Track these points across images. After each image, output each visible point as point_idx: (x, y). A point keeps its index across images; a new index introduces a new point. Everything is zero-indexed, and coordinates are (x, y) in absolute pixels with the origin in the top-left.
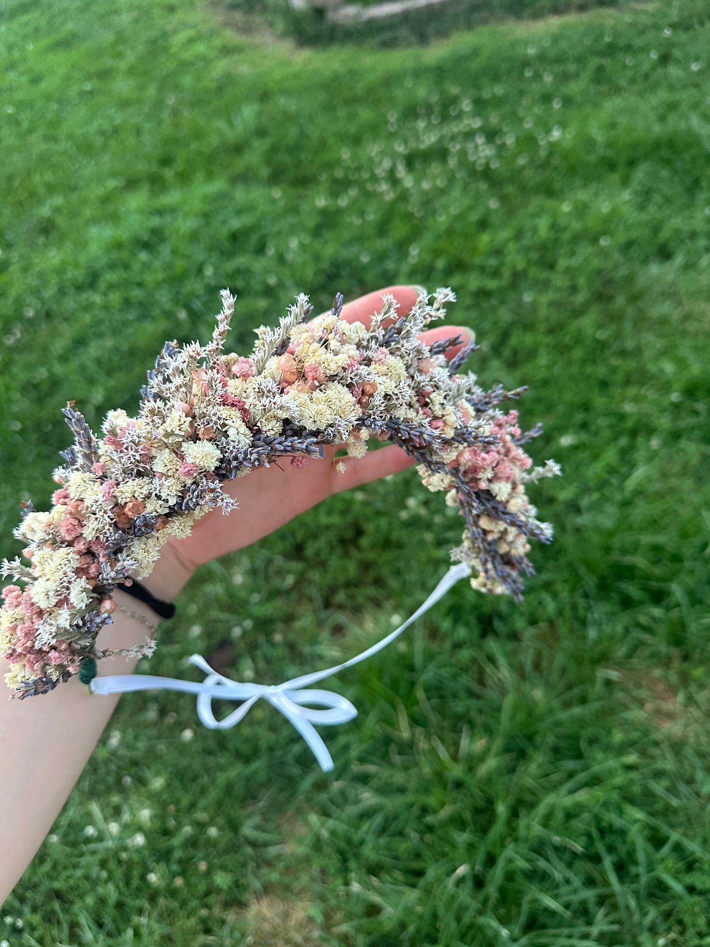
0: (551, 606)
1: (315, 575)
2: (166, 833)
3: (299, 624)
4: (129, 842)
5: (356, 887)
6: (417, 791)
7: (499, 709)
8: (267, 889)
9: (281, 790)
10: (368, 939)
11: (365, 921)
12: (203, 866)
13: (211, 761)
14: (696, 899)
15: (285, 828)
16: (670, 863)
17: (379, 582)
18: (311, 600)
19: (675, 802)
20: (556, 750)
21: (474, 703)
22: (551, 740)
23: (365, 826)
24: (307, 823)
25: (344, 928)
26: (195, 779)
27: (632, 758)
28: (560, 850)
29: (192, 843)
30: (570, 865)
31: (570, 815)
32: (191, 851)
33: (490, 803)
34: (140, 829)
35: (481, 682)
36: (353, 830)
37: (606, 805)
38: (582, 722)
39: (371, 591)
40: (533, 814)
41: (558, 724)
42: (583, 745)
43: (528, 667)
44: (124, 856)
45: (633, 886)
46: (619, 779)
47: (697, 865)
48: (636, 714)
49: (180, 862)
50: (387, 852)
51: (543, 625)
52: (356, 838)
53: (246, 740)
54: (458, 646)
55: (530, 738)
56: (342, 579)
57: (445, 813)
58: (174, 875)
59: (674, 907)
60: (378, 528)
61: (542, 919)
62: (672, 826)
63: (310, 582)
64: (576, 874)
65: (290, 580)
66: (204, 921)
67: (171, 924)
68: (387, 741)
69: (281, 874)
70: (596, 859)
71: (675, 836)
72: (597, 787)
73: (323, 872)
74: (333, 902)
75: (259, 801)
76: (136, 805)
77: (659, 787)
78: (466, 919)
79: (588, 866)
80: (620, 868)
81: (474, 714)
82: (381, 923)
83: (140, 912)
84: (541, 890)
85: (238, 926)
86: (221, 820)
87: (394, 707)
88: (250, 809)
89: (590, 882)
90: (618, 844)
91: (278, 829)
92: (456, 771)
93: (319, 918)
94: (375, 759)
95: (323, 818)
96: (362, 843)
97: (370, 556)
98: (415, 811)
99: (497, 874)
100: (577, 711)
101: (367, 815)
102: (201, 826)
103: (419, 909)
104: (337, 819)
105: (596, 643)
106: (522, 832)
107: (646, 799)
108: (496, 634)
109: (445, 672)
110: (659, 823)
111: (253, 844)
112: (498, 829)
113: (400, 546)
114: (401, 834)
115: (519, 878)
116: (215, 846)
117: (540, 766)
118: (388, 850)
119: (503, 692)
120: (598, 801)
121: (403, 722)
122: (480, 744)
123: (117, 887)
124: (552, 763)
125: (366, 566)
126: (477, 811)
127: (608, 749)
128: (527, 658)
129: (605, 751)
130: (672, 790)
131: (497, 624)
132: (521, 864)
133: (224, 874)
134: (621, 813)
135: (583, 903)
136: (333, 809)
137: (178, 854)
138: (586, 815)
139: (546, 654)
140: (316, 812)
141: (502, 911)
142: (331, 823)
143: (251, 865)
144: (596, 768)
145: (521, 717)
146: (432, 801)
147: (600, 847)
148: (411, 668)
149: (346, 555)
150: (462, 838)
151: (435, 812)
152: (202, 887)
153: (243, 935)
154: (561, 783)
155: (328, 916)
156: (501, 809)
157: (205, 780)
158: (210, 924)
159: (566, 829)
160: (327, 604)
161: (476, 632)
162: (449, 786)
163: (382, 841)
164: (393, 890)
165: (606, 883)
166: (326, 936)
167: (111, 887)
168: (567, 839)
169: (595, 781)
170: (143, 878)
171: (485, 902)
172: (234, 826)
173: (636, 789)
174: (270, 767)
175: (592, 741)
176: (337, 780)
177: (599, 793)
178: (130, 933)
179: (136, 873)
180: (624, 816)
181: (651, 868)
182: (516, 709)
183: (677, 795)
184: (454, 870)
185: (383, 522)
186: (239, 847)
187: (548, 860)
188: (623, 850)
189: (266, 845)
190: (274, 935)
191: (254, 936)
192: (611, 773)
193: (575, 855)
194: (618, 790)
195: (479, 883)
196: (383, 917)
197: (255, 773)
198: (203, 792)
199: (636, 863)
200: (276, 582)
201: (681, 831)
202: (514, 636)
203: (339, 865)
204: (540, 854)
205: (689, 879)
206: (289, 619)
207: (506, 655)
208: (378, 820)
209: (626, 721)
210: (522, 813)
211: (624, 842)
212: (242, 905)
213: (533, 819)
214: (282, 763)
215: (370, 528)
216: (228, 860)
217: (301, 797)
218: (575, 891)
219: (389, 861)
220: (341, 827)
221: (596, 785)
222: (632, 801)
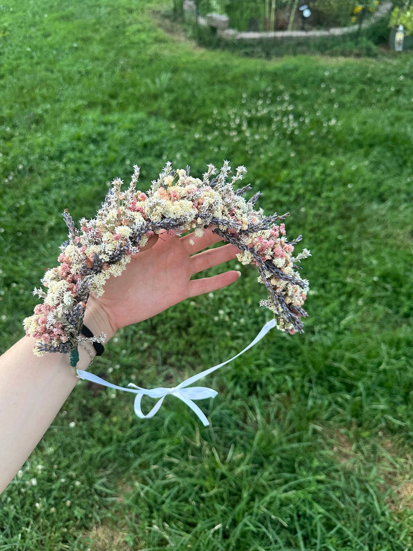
0: (290, 384)
1: (160, 345)
2: (50, 480)
3: (146, 372)
4: (27, 483)
5: (155, 527)
6: (198, 478)
7: (253, 438)
8: (104, 522)
9: (121, 465)
11: (157, 548)
12: (68, 503)
13: (83, 442)
15: (120, 488)
16: (334, 540)
17: (196, 354)
18: (155, 358)
19: (342, 506)
20: (280, 465)
21: (237, 431)
22: (278, 459)
23: (166, 493)
24: (133, 486)
26: (73, 450)
27: (322, 477)
28: (274, 523)
29: (64, 488)
30: (278, 533)
31: (282, 504)
32: (63, 494)
33: (240, 490)
34: (35, 476)
35: (245, 421)
36: (158, 495)
37: (304, 501)
38: (297, 452)
39: (191, 359)
40: (262, 500)
41: (284, 451)
42: (296, 465)
43: (272, 417)
44: (23, 490)
46: (313, 488)
47: (349, 543)
48: (327, 452)
49: (55, 498)
50: (175, 510)
51: (284, 394)
52: (159, 501)
53: (106, 434)
54: (233, 398)
55: (267, 457)
56: (175, 349)
57: (212, 493)
58: (51, 505)
60: (200, 324)
62: (338, 519)
63: (158, 348)
64: (281, 538)
65: (146, 345)
66: (63, 535)
67: (45, 535)
68: (187, 445)
69: (112, 515)
70: (294, 532)
71: (339, 525)
72: (300, 491)
73: (137, 516)
74: (141, 535)
75: (107, 470)
76: (36, 463)
77: (334, 496)
79: (289, 535)
80: (306, 538)
81: (238, 438)
83: (27, 525)
84: (260, 545)
85: (82, 541)
86: (83, 477)
87: (194, 428)
88: (101, 474)
89: (288, 544)
90: (308, 525)
91: (116, 487)
92: (223, 469)
93: (131, 543)
94: (178, 456)
95: (142, 485)
96: (163, 502)
97: (194, 339)
98: (196, 488)
99: (237, 531)
100: (295, 445)
101: (167, 487)
102: (71, 479)
103: (189, 546)
104: (151, 487)
105: (312, 408)
106: (255, 510)
107: (326, 502)
108: (257, 394)
109: (225, 412)
110: (331, 516)
111: (100, 494)
112: (242, 505)
113: (211, 336)
114: (186, 501)
115: (249, 536)
116: (77, 493)
117: (270, 474)
118: (177, 509)
119: (256, 429)
120: (299, 499)
121: (198, 436)
122: (239, 456)
123: (15, 508)
124: (276, 473)
125: (190, 344)
126: (231, 493)
127: (309, 469)
128: (272, 411)
129: (308, 472)
130: (341, 498)
131: (258, 389)
132: (252, 528)
133: (79, 510)
134: (311, 508)
136: (150, 481)
137: (55, 493)
138: (292, 506)
139: (283, 409)
140: (139, 482)
142: (147, 488)
143: (97, 507)
144: (301, 480)
145: (263, 444)
146: (207, 484)
147: (297, 525)
149: (180, 336)
150: (221, 508)
151: (207, 491)
152: (66, 515)
153: (86, 547)
154: (280, 485)
155: (136, 543)
156: (245, 495)
157: (78, 453)
158: (67, 537)
159: (280, 512)
160: (164, 363)
161: (246, 393)
162: (218, 478)
163: (175, 503)
165: (297, 546)
167: (12, 507)
168: (279, 518)
169: (299, 487)
170: (32, 505)
171: (228, 547)
172: (91, 482)
173: (322, 495)
174: (117, 451)
175: (301, 464)
176: (154, 464)
177: (300, 493)
178: (20, 535)
179: (28, 502)
180: (313, 510)
181: (323, 542)
182: (261, 439)
183: (344, 502)
184: (213, 526)
185: (204, 321)
186: (91, 495)
187: (267, 528)
188: (309, 528)
189: (107, 495)
190: (104, 549)
191: (92, 548)
192: (309, 483)
193: (282, 526)
194: (311, 494)
195: (226, 536)
196: (168, 547)
197: (108, 453)
198: (76, 458)
199: (316, 538)
200: (138, 345)
201: (343, 522)
202: (267, 397)
203: (148, 515)
204: (263, 524)
206: (142, 367)
207: (260, 408)
208: (175, 490)
209: (321, 455)
210: (257, 499)
211: (311, 525)
212: (87, 529)
213: (262, 505)
214: (124, 449)
215: (196, 323)
216: (84, 501)
217: (131, 471)
218: (279, 548)
219: (177, 516)
220: (152, 492)
221: (300, 489)
222: (318, 502)
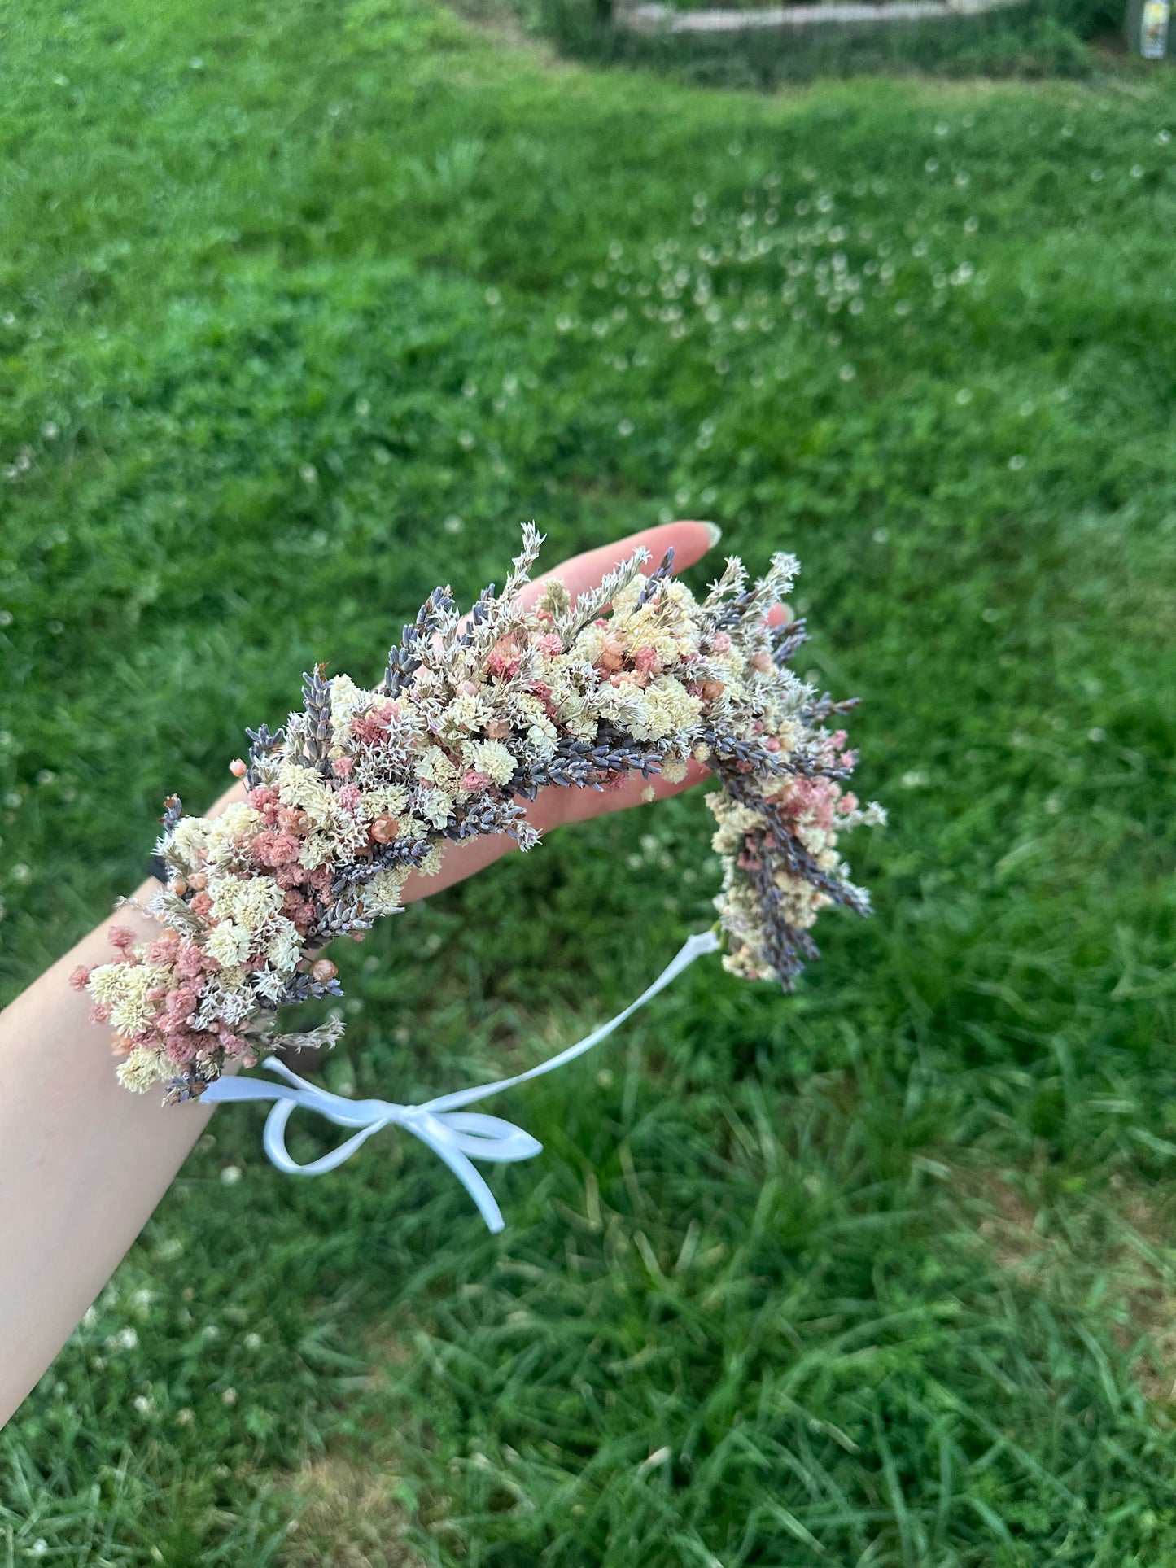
0: (853, 1045)
1: (475, 941)
2: (174, 1332)
3: (437, 1018)
4: (111, 1341)
5: (480, 1461)
6: (598, 1317)
7: (751, 1201)
8: (332, 1446)
9: (376, 1286)
10: (488, 1549)
11: (486, 1517)
12: (230, 1396)
13: (263, 1222)
14: (1024, 1545)
15: (374, 1350)
16: (989, 1483)
17: (579, 965)
18: (463, 979)
19: (1010, 1388)
20: (830, 1278)
21: (705, 1184)
22: (825, 1260)
23: (508, 1362)
24: (410, 1345)
25: (450, 1524)
26: (234, 1249)
27: (950, 1307)
28: (819, 1441)
29: (216, 1354)
30: (829, 1468)
31: (845, 1385)
32: (213, 1369)
33: (716, 1350)
34: (131, 1321)
35: (725, 1152)
36: (485, 1368)
37: (900, 1377)
38: (878, 1240)
39: (565, 979)
40: (783, 1378)
41: (840, 1237)
42: (876, 1276)
43: (805, 1139)
44: (99, 1362)
45: (927, 1514)
46: (927, 1340)
47: (1030, 1491)
48: (965, 1238)
49: (191, 1383)
50: (536, 1411)
51: (837, 1075)
52: (489, 1381)
53: (328, 1198)
54: (692, 1088)
55: (792, 1253)
56: (519, 952)
57: (639, 1360)
58: (180, 1404)
59: (986, 1554)
60: (589, 878)
61: (773, 1548)
62: (999, 1423)
63: (467, 950)
64: (837, 1482)
65: (434, 942)
66: (219, 1486)
67: (166, 1485)
68: (562, 1228)
69: (357, 1424)
70: (873, 1463)
71: (1002, 1441)
72: (890, 1348)
73: (427, 1428)
74: (438, 1480)
75: (335, 1301)
76: (131, 1282)
77: (986, 1359)
78: (653, 1535)
79: (861, 1473)
80: (908, 1481)
81: (707, 1204)
82: (511, 1525)
83: (116, 1458)
84: (779, 1503)
85: (275, 1500)
86: (268, 1323)
87: (580, 1175)
88: (319, 1312)
89: (859, 1498)
90: (911, 1443)
91: (361, 1349)
92: (667, 1292)
93: (412, 1504)
94: (538, 1257)
95: (438, 1341)
96: (499, 1389)
97: (572, 922)
98: (593, 1348)
99: (713, 1468)
100: (873, 1220)
101: (513, 1345)
102: (235, 1329)
103: (578, 1509)
104: (463, 1346)
105: (920, 1113)
106: (763, 1405)
107: (963, 1377)
108: (759, 1076)
109: (670, 1128)
110: (980, 1416)
111: (318, 1369)
112: (723, 1396)
113: (621, 912)
114: (565, 1383)
115: (748, 1478)
116: (253, 1365)
117: (803, 1302)
118: (539, 1405)
119: (761, 1178)
120: (888, 1371)
121: (592, 1201)
122: (714, 1253)
123: (79, 1412)
124: (821, 1298)
125: (563, 937)
126: (692, 1361)
127: (914, 1287)
128: (804, 1122)
129: (909, 1293)
130: (1007, 1366)
131: (762, 1060)
132: (755, 1455)
133: (262, 1412)
135: (844, 1530)
136: (457, 1329)
137: (190, 1370)
138: (866, 1391)
139: (835, 1118)
140: (428, 1331)
141: (712, 1529)
142: (450, 1350)
143: (310, 1403)
144: (892, 1317)
145: (781, 1218)
146: (623, 1336)
147: (881, 1444)
148: (616, 1115)
149: (531, 914)
150: (665, 1402)
151: (624, 1355)
152: (224, 1429)
153: (283, 1517)
154: (833, 1333)
155: (425, 1502)
156: (734, 1365)
157: (251, 1253)
158: (229, 1492)
159: (833, 1409)
160: (490, 990)
161: (727, 1072)
162: (653, 1314)
163: (533, 1390)
164: (537, 1472)
165: (884, 1503)
166: (420, 1534)
167: (70, 1410)
168: (832, 1426)
169: (887, 1338)
170: (126, 1402)
171: (687, 1510)
172: (290, 1335)
173: (951, 1358)
174: (362, 1246)
175: (891, 1271)
176: (469, 1282)
177: (891, 1356)
178: (96, 1491)
179: (115, 1394)
180: (926, 1400)
181: (958, 1489)
182: (776, 1204)
183: (1014, 1377)
184: (645, 1455)
185: (599, 868)
186: (294, 1370)
187: (796, 1454)
188: (917, 1453)
189: (338, 1372)
190: (335, 1522)
191: (302, 1520)
192: (915, 1325)
193: (841, 1451)
194: (921, 1357)
195: (681, 1478)
196: (516, 1514)
197: (337, 1252)
198: (244, 1271)
199: (937, 1478)
200: (410, 943)
201: (1012, 1433)
202: (788, 1084)
203: (456, 1422)
204: (784, 1443)
205: (1015, 1513)
206: (424, 1006)
207: (770, 1114)
208: (531, 1357)
209: (948, 1247)
210: (767, 1375)
211: (921, 1441)
212: (284, 1466)
213: (782, 1389)
214: (384, 1242)
215: (576, 875)
216: (273, 1390)
217: (405, 1302)
218: (834, 1511)
219: (538, 1425)
220: (466, 1359)
221: (891, 1344)
222: (942, 1377)
